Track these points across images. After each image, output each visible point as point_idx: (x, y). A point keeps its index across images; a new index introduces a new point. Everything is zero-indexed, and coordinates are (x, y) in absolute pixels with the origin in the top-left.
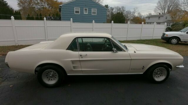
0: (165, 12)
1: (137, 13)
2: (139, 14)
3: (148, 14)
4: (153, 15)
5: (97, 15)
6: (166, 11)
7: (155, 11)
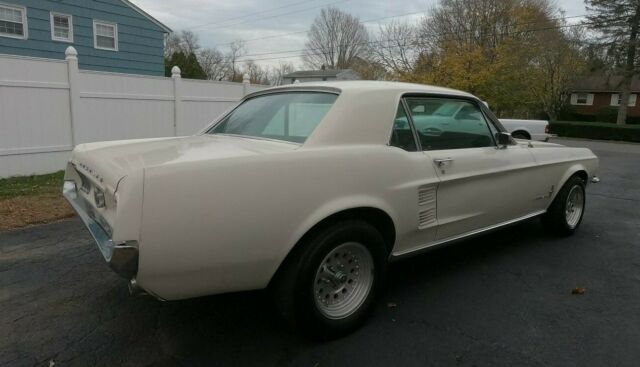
0: (333, 63)
1: (242, 59)
2: (250, 65)
3: (279, 67)
4: (299, 70)
5: (120, 51)
6: (336, 61)
7: (304, 58)
